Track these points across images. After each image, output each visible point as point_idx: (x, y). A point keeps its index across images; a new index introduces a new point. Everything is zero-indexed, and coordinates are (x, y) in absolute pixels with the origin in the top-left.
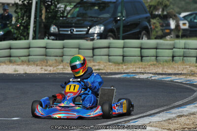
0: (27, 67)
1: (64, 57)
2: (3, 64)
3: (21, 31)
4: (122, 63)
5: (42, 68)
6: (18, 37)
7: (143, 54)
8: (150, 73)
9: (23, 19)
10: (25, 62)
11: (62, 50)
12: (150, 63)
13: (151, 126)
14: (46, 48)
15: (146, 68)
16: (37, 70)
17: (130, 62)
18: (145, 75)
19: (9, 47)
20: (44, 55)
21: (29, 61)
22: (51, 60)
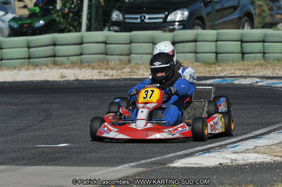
0: (79, 71)
1: (132, 55)
2: (44, 67)
3: (69, 20)
4: (215, 64)
5: (100, 72)
6: (65, 28)
7: (245, 50)
8: (256, 77)
9: (73, 3)
10: (76, 63)
11: (129, 45)
12: (254, 63)
13: (258, 152)
14: (105, 43)
15: (250, 69)
16: (93, 75)
17: (227, 61)
18: (248, 79)
19: (52, 43)
20: (103, 54)
21: (82, 63)
22: (114, 60)
